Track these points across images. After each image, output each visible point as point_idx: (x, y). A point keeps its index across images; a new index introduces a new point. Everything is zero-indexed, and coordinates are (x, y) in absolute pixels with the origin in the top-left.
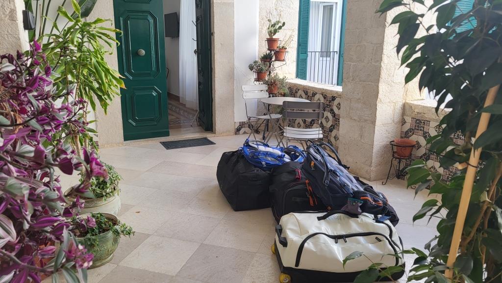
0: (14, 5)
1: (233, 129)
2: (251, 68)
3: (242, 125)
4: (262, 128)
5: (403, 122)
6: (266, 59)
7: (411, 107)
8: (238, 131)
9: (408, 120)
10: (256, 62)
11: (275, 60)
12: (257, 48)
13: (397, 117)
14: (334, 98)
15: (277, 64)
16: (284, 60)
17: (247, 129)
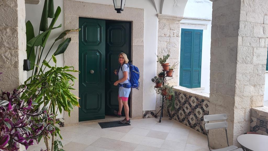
0: (18, 59)
1: (141, 115)
2: (153, 80)
3: (147, 112)
4: (159, 114)
5: (251, 121)
6: (162, 75)
7: (256, 111)
8: (144, 116)
9: (255, 120)
10: (155, 77)
11: (166, 76)
12: (156, 69)
13: (247, 118)
14: (203, 101)
15: (167, 78)
16: (172, 76)
17: (150, 115)
